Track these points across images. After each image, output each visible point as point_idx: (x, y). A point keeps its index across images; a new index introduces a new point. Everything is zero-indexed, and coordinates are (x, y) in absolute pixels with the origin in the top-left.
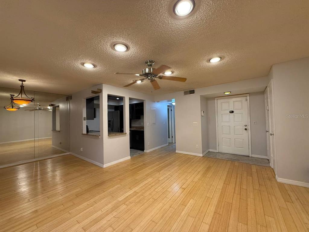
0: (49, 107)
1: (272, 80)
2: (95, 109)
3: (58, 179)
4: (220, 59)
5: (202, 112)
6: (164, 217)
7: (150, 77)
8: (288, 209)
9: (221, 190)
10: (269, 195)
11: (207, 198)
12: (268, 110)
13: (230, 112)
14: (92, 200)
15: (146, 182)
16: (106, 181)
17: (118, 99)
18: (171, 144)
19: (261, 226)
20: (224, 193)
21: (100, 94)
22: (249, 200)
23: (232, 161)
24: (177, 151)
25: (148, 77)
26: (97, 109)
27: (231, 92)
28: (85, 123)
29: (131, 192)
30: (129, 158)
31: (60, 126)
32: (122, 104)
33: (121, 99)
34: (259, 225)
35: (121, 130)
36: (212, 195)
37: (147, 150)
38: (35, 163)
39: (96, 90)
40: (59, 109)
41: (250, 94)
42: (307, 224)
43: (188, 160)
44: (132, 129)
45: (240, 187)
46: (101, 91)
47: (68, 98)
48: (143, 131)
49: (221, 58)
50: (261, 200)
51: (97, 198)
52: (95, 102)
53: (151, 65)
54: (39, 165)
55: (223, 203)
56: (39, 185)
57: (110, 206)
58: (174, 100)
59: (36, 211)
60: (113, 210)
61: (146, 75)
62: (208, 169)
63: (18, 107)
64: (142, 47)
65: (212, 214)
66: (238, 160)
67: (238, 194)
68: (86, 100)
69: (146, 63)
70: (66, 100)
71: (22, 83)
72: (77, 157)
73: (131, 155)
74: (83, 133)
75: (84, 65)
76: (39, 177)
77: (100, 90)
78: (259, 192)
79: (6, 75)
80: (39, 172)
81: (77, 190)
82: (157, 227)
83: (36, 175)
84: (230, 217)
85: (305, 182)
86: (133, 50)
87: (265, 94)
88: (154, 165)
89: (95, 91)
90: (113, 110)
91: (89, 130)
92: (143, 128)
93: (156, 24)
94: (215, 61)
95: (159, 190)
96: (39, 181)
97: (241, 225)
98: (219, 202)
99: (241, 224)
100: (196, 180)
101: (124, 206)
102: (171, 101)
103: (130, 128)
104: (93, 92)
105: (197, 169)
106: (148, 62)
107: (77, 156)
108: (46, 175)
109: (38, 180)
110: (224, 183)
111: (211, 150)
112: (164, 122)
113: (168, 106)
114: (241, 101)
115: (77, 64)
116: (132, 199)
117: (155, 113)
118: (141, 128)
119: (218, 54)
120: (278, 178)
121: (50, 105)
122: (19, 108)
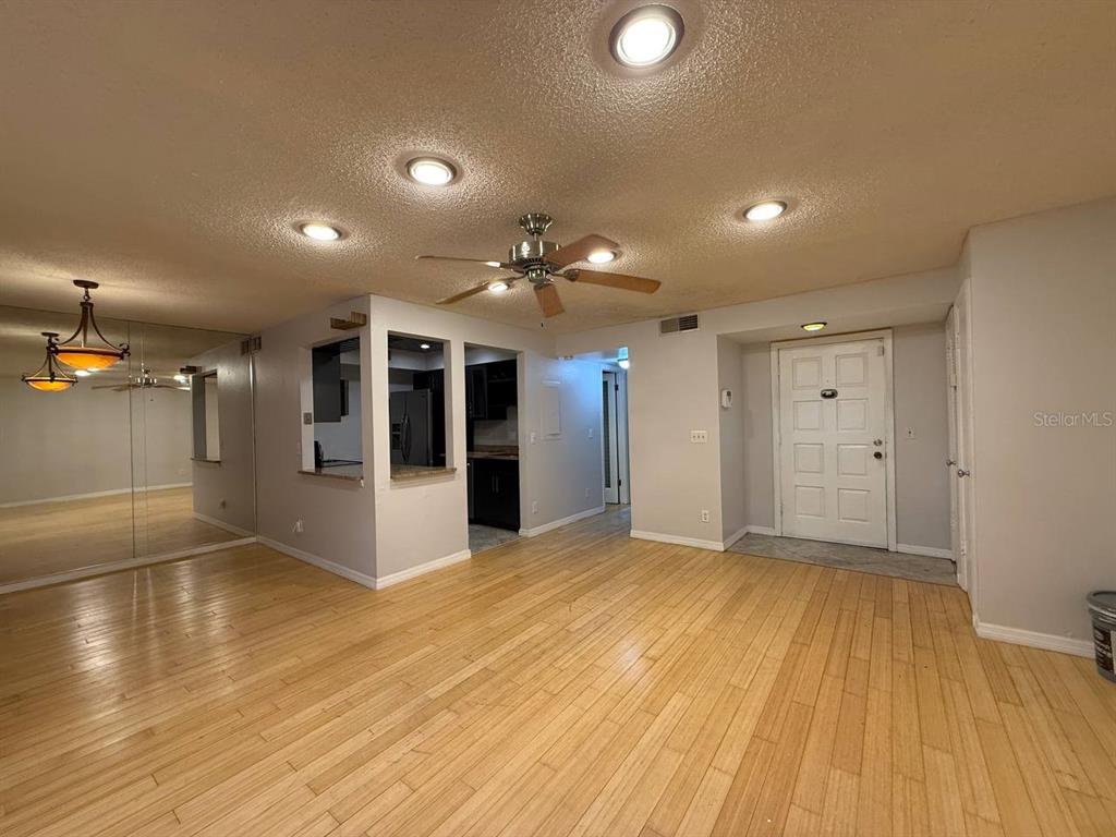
0: (180, 378)
1: (967, 281)
2: (342, 383)
3: (217, 627)
4: (781, 209)
5: (725, 393)
6: (584, 750)
7: (537, 275)
8: (1004, 726)
9: (779, 665)
10: (945, 682)
11: (731, 689)
12: (955, 387)
13: (824, 396)
14: (337, 698)
15: (524, 637)
16: (386, 632)
17: (425, 346)
18: (617, 507)
19: (905, 779)
20: (788, 675)
21: (362, 332)
22: (873, 695)
23: (828, 565)
24: (633, 534)
25: (527, 273)
26: (351, 385)
27: (825, 324)
28: (308, 433)
29: (472, 670)
30: (466, 554)
31: (221, 445)
32: (442, 367)
33: (438, 347)
34: (901, 776)
35: (436, 458)
36: (749, 681)
37: (529, 530)
38: (136, 573)
39: (346, 316)
40: (216, 384)
41: (894, 330)
42: (1060, 772)
43: (672, 563)
44: (478, 455)
45: (845, 654)
46: (363, 321)
47: (248, 345)
48: (516, 463)
49: (784, 205)
50: (914, 696)
51: (355, 689)
52: (345, 359)
53: (539, 231)
54: (150, 582)
55: (785, 707)
56: (154, 647)
57: (399, 715)
58: (624, 352)
59: (149, 733)
60: (411, 730)
61: (523, 265)
62: (743, 592)
63: (71, 377)
64: (506, 170)
65: (746, 742)
66: (849, 563)
67: (837, 677)
68: (311, 352)
69: (522, 223)
70: (239, 352)
71: (87, 292)
72: (283, 551)
73: (473, 544)
74: (305, 469)
75: (305, 230)
76: (153, 622)
77: (362, 318)
78: (911, 669)
79: (29, 265)
80: (151, 605)
81: (286, 664)
82: (555, 782)
83: (143, 615)
84: (804, 749)
85: (1072, 637)
86: (477, 179)
87: (948, 332)
88: (552, 580)
89: (344, 321)
90: (410, 388)
91: (325, 458)
92: (515, 450)
93: (553, 92)
94: (765, 214)
95: (566, 666)
96: (153, 632)
97: (837, 778)
98: (772, 701)
99: (839, 772)
100: (697, 628)
101: (448, 717)
102: (615, 354)
103: (468, 450)
104: (339, 324)
105: (703, 591)
106: (527, 221)
107: (282, 547)
108: (178, 615)
109: (151, 629)
110: (793, 642)
111: (754, 529)
112: (591, 430)
113: (604, 372)
114: (863, 356)
115: (282, 228)
116: (475, 693)
117: (559, 396)
118: (508, 452)
119: (775, 194)
120: (980, 624)
121: (182, 370)
122: (74, 381)
